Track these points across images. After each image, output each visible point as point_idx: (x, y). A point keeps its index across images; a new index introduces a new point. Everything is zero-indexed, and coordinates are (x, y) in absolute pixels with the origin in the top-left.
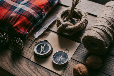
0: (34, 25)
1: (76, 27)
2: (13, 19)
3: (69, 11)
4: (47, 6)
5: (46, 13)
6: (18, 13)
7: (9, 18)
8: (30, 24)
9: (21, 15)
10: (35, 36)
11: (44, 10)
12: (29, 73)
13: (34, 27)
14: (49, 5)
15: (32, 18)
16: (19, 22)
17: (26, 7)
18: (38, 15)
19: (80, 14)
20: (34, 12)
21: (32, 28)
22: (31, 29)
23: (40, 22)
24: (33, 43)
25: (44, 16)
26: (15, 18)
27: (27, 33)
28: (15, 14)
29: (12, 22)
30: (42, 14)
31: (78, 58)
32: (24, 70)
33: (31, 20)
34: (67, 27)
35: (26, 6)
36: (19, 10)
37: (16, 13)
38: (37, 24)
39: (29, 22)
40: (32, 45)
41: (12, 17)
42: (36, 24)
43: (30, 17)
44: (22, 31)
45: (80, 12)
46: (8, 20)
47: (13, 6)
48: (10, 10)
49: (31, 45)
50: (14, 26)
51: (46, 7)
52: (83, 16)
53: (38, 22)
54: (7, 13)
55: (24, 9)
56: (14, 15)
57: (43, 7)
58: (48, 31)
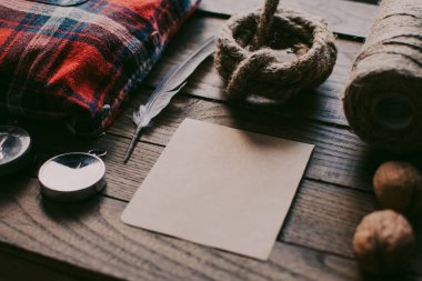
0: (127, 82)
1: (304, 62)
2: (40, 56)
3: (258, 17)
4: (164, 11)
5: (163, 39)
6: (56, 34)
7: (23, 56)
8: (112, 72)
9: (74, 39)
10: (137, 119)
11: (155, 26)
12: (153, 252)
13: (126, 88)
14: (169, 9)
15: (120, 51)
16: (69, 67)
17: (85, 12)
18: (138, 41)
19: (299, 27)
20: (124, 28)
21: (122, 93)
22: (116, 96)
23: (146, 70)
24: (135, 145)
25: (157, 49)
26: (50, 53)
27: (107, 106)
28: (48, 40)
29: (38, 69)
30: (151, 39)
31: (337, 175)
32: (127, 245)
33: (115, 57)
34: (268, 68)
35: (87, 9)
36: (59, 24)
37: (49, 35)
38: (137, 77)
39: (110, 65)
40: (135, 152)
41: (35, 52)
42: (133, 77)
43: (110, 46)
44: (86, 99)
45: (297, 20)
46: (19, 65)
47: (29, 15)
48: (19, 29)
49: (131, 152)
50: (52, 81)
51: (160, 16)
52: (318, 29)
53: (138, 68)
54: (10, 39)
55: (81, 20)
56: (45, 43)
57: (152, 13)
58: (183, 101)
